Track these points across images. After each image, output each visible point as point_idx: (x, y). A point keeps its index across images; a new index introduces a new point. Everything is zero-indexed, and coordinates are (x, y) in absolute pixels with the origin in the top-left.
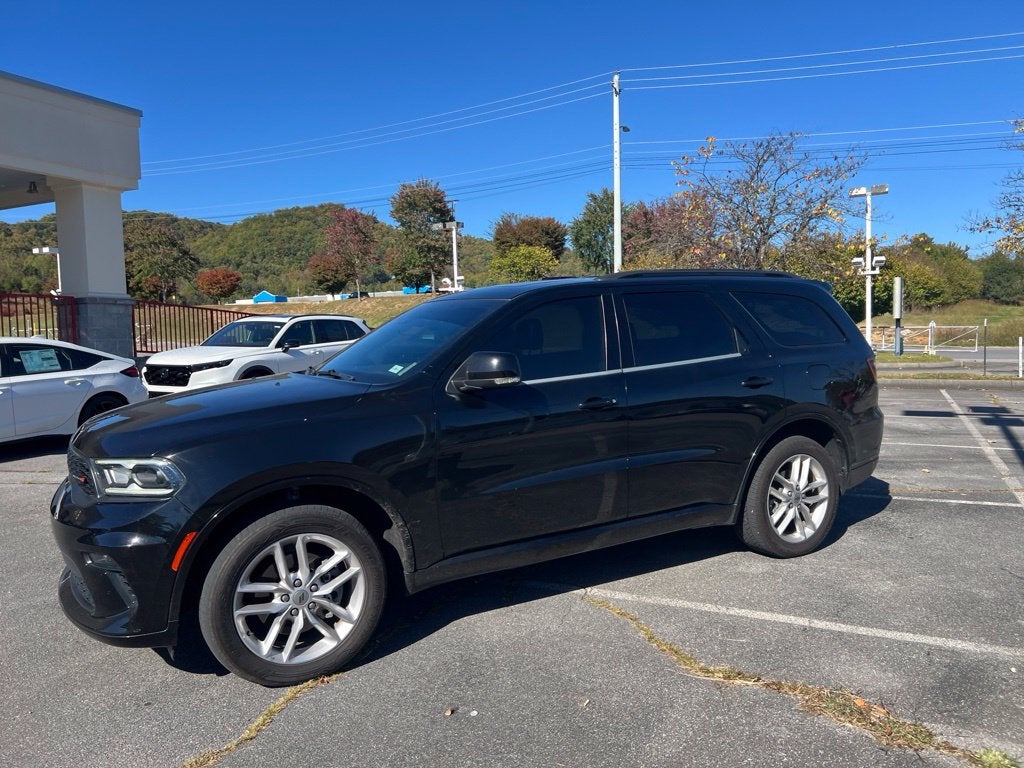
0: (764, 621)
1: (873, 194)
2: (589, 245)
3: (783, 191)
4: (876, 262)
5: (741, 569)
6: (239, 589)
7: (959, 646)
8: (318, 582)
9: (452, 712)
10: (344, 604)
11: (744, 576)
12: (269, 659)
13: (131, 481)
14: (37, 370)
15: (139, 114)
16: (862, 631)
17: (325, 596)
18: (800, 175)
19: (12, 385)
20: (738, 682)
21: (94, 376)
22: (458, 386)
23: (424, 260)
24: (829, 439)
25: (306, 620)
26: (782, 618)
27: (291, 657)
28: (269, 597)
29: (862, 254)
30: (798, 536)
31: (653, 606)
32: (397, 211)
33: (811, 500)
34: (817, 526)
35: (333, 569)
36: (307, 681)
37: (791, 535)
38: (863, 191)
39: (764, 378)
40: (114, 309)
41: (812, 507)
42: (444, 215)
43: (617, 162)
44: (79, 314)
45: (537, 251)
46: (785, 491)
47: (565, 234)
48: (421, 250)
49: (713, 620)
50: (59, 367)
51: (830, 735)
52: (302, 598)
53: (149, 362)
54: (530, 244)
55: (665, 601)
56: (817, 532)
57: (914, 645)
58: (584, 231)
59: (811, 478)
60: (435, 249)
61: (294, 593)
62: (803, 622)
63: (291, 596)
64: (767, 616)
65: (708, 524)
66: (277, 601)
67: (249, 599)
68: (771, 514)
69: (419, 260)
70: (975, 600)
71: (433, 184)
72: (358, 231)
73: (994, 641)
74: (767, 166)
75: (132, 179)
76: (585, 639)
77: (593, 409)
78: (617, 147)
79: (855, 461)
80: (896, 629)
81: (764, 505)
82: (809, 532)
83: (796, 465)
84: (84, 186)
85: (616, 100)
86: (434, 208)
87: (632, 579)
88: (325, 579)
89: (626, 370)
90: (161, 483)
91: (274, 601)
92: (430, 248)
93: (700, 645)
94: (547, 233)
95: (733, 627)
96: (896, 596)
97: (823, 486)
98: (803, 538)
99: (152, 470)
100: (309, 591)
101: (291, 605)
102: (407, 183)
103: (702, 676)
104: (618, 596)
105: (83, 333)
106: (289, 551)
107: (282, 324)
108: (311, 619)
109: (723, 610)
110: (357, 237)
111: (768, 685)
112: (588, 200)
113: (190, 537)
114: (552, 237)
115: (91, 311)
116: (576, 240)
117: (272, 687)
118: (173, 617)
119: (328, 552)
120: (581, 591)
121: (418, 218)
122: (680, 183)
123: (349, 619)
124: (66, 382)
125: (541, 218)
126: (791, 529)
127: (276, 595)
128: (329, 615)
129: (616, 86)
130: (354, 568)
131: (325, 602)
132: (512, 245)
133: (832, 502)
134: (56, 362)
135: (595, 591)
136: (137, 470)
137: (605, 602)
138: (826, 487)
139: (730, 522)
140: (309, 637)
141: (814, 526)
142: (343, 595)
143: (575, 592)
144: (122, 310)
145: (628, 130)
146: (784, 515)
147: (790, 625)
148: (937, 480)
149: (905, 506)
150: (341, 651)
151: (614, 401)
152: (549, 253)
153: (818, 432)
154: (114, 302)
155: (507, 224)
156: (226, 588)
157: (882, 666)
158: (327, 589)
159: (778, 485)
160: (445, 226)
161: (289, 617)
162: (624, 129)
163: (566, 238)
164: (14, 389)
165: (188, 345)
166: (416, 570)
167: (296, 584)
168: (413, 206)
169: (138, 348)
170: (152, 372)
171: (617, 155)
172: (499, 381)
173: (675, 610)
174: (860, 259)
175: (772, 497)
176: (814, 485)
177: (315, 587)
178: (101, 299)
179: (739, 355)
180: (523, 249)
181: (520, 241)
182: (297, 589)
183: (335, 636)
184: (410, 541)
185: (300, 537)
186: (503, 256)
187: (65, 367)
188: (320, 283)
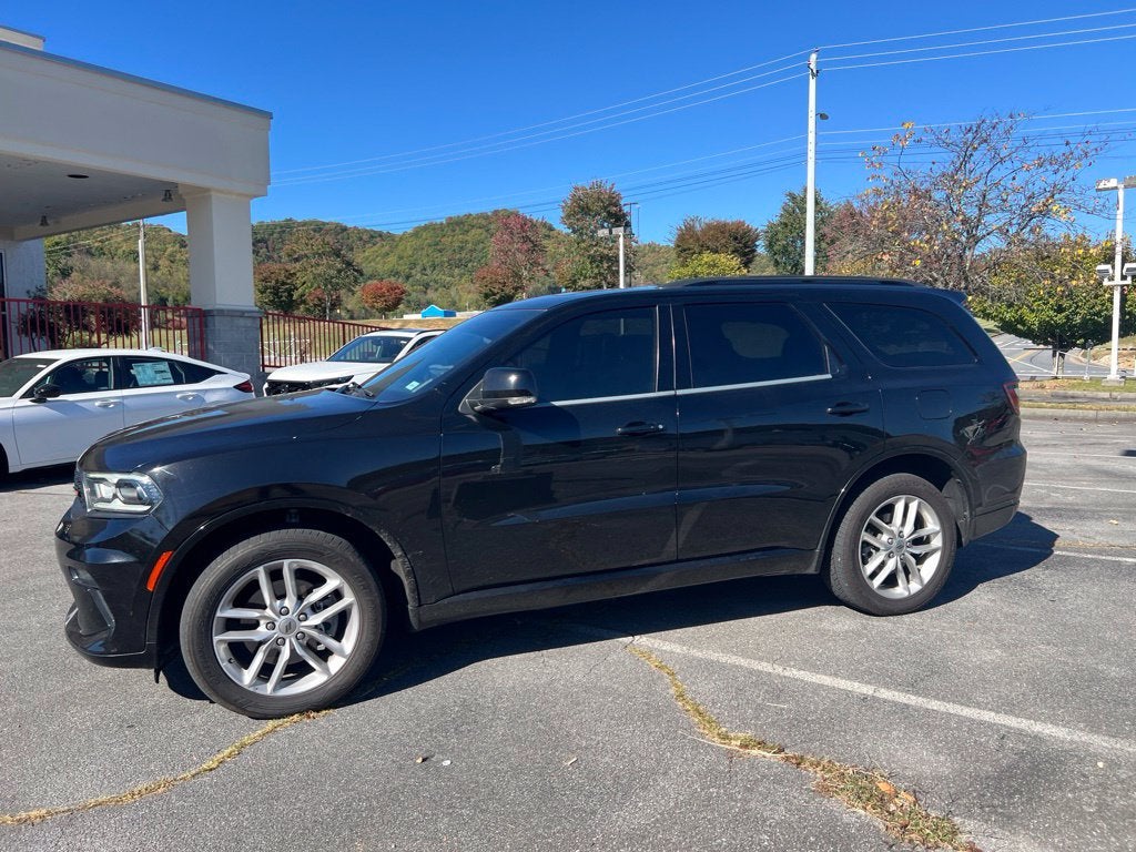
0: (821, 686)
1: (1125, 187)
2: (784, 252)
3: (996, 185)
4: (1128, 270)
5: (826, 625)
6: (219, 614)
7: (1048, 732)
8: (308, 611)
9: (424, 760)
10: (339, 637)
11: (823, 633)
12: (251, 689)
13: (115, 496)
14: (149, 383)
15: (269, 116)
16: (935, 705)
17: (316, 627)
18: (1017, 164)
19: (123, 397)
20: (755, 752)
21: (206, 391)
22: (473, 405)
23: (596, 271)
24: (948, 480)
25: (293, 651)
26: (843, 684)
27: (275, 689)
28: (253, 625)
29: (1110, 260)
30: (900, 591)
31: (700, 660)
32: (568, 216)
33: (918, 550)
34: (926, 580)
35: (325, 598)
36: (292, 715)
37: (891, 590)
38: (1113, 183)
39: (857, 405)
40: (242, 322)
41: (920, 559)
42: (619, 219)
43: (811, 154)
44: (206, 326)
45: (723, 258)
46: (885, 538)
47: (757, 239)
48: (593, 259)
49: (759, 679)
50: (172, 381)
51: (832, 820)
52: (289, 628)
53: (270, 378)
54: (716, 252)
55: (715, 656)
56: (925, 588)
57: (991, 726)
58: (780, 236)
59: (919, 523)
60: (609, 258)
61: (281, 621)
62: (868, 690)
63: (277, 624)
64: (827, 680)
65: (783, 572)
66: (262, 628)
67: (233, 624)
68: (865, 562)
69: (591, 270)
70: (1095, 678)
71: (608, 186)
72: (526, 239)
73: (1094, 727)
74: (977, 156)
75: (261, 186)
76: (606, 692)
77: (633, 434)
78: (811, 137)
79: (980, 505)
80: (978, 705)
81: (854, 552)
82: (915, 587)
83: (899, 508)
84: (213, 193)
85: (812, 83)
86: (609, 213)
87: (691, 629)
88: (316, 608)
89: (680, 392)
90: (140, 500)
91: (258, 629)
92: (604, 257)
93: (733, 707)
94: (736, 239)
95: (779, 690)
96: (997, 668)
97: (937, 533)
98: (906, 594)
99: (130, 485)
100: (296, 619)
101: (277, 633)
102: (580, 184)
103: (717, 742)
104: (667, 647)
105: (211, 347)
106: (275, 576)
107: (409, 340)
108: (299, 651)
109: (779, 670)
110: (525, 247)
111: (787, 759)
112: (786, 199)
113: (165, 556)
114: (740, 241)
115: (218, 324)
116: (770, 246)
117: (257, 719)
118: (151, 639)
119: (319, 580)
120: (628, 639)
121: (592, 223)
122: (873, 177)
123: (341, 653)
124: (178, 396)
125: (729, 221)
126: (891, 581)
127: (262, 622)
128: (321, 648)
129: (813, 66)
130: (349, 598)
131: (314, 633)
132: (694, 253)
133: (947, 553)
134: (169, 375)
135: (643, 640)
136: (120, 485)
137: (648, 653)
138: (940, 536)
139: (812, 570)
140: (298, 669)
141: (921, 580)
142: (337, 626)
143: (621, 639)
144: (249, 323)
145: (826, 117)
146: (882, 565)
147: (848, 693)
148: (1123, 534)
149: (1065, 562)
150: (331, 685)
151: (661, 427)
152: (736, 261)
153: (932, 470)
154: (242, 314)
155: (690, 229)
156: (203, 612)
157: (936, 747)
158: (317, 619)
159: (874, 530)
160: (611, 232)
161: (275, 646)
162: (822, 116)
163: (757, 243)
164: (125, 402)
165: (313, 360)
166: (420, 606)
167: (284, 612)
168: (585, 210)
169: (267, 363)
170: (273, 388)
171: (811, 147)
172: (514, 401)
173: (723, 667)
174: (1108, 267)
175: (866, 544)
176: (922, 533)
177: (304, 616)
178: (228, 311)
179: (829, 376)
180: (707, 257)
181: (704, 247)
182: (283, 617)
183: (327, 670)
184: (412, 573)
185: (286, 562)
186: (684, 265)
187: (178, 381)
188: (487, 296)
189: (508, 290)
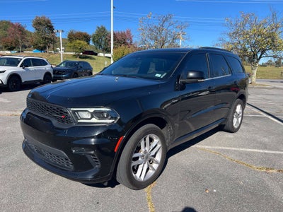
2: (97, 42)
5: (227, 136)
6: (133, 156)
9: (208, 191)
12: (139, 179)
13: (92, 117)
17: (152, 156)
23: (44, 42)
25: (147, 164)
27: (144, 178)
28: (138, 158)
32: (34, 25)
36: (148, 186)
38: (180, 33)
41: (239, 118)
42: (51, 28)
43: (112, 17)
45: (82, 42)
47: (90, 38)
48: (43, 38)
52: (147, 157)
54: (80, 40)
58: (96, 37)
60: (48, 39)
61: (145, 155)
63: (144, 157)
66: (141, 159)
68: (233, 121)
69: (42, 41)
71: (47, 17)
78: (112, 13)
82: (238, 125)
86: (47, 25)
91: (139, 160)
92: (46, 38)
94: (85, 37)
98: (237, 127)
100: (148, 154)
101: (144, 160)
104: (206, 147)
107: (21, 59)
110: (20, 32)
112: (97, 28)
113: (121, 138)
114: (87, 38)
116: (93, 40)
118: (112, 170)
121: (42, 28)
123: (157, 162)
125: (83, 32)
126: (235, 125)
127: (140, 157)
130: (159, 146)
131: (153, 158)
132: (74, 40)
138: (241, 113)
152: (86, 43)
155: (72, 33)
156: (130, 157)
158: (153, 153)
168: (40, 24)
171: (112, 15)
179: (231, 75)
180: (78, 41)
181: (76, 39)
183: (153, 169)
185: (148, 136)
186: (71, 43)
188: (5, 47)
189: (13, 45)
